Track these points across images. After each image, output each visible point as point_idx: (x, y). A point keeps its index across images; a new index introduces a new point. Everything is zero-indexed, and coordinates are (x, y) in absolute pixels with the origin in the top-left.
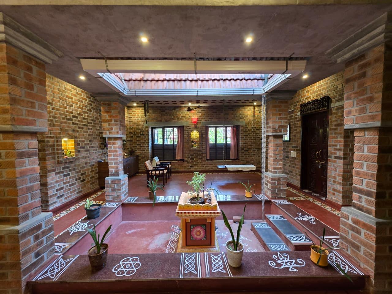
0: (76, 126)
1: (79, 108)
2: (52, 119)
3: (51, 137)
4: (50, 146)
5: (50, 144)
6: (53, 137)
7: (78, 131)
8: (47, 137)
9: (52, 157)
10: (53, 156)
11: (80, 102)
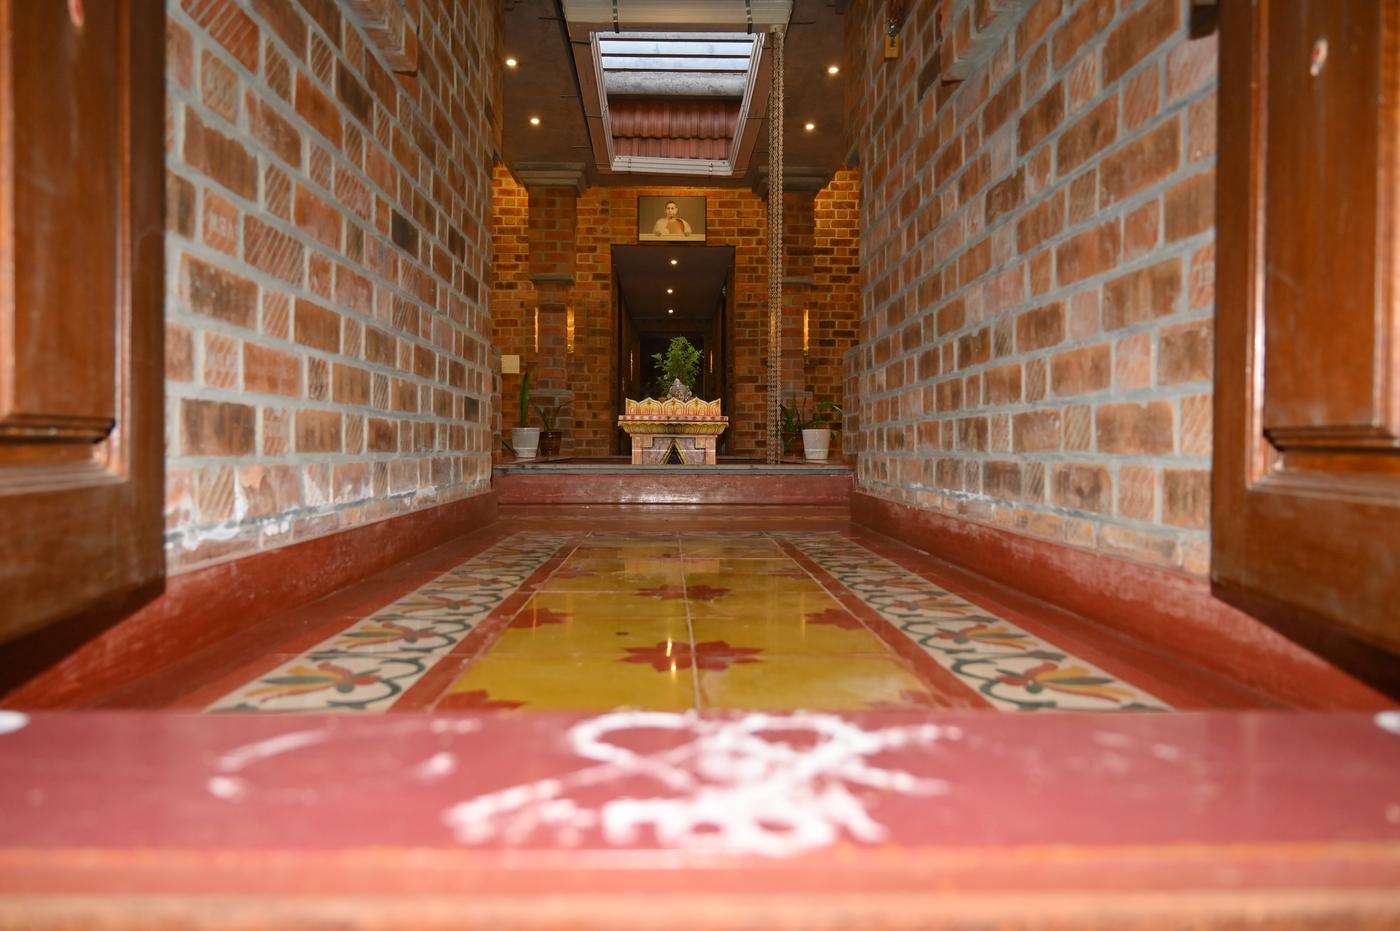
0: (822, 274)
1: (838, 224)
2: (755, 265)
3: (749, 306)
4: (747, 325)
5: (746, 320)
6: (754, 306)
7: (828, 289)
8: (741, 306)
9: (750, 350)
10: (752, 347)
11: (840, 207)
